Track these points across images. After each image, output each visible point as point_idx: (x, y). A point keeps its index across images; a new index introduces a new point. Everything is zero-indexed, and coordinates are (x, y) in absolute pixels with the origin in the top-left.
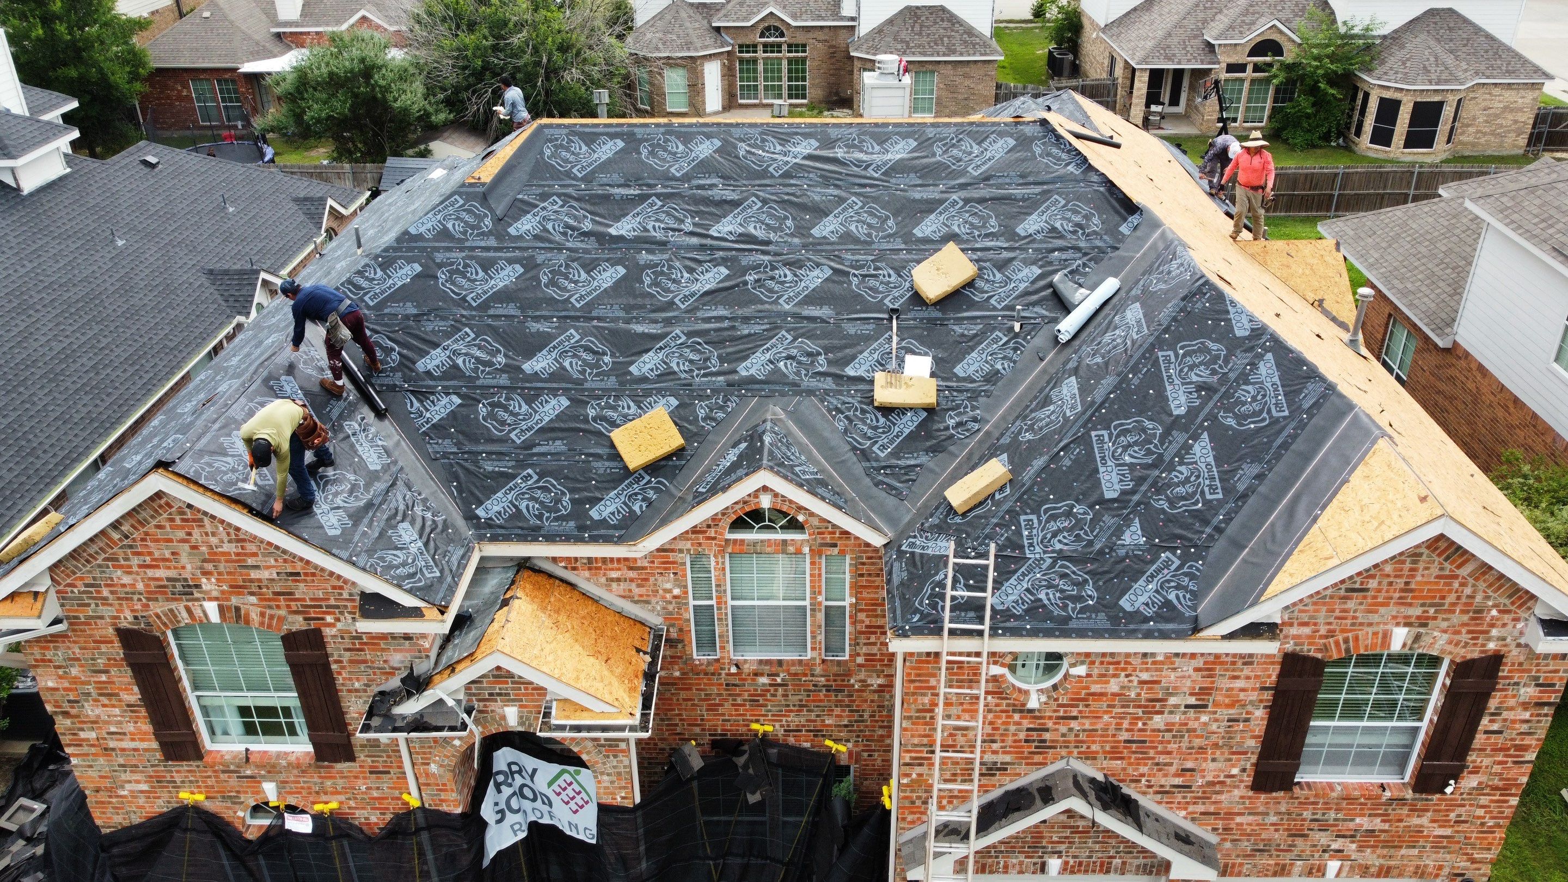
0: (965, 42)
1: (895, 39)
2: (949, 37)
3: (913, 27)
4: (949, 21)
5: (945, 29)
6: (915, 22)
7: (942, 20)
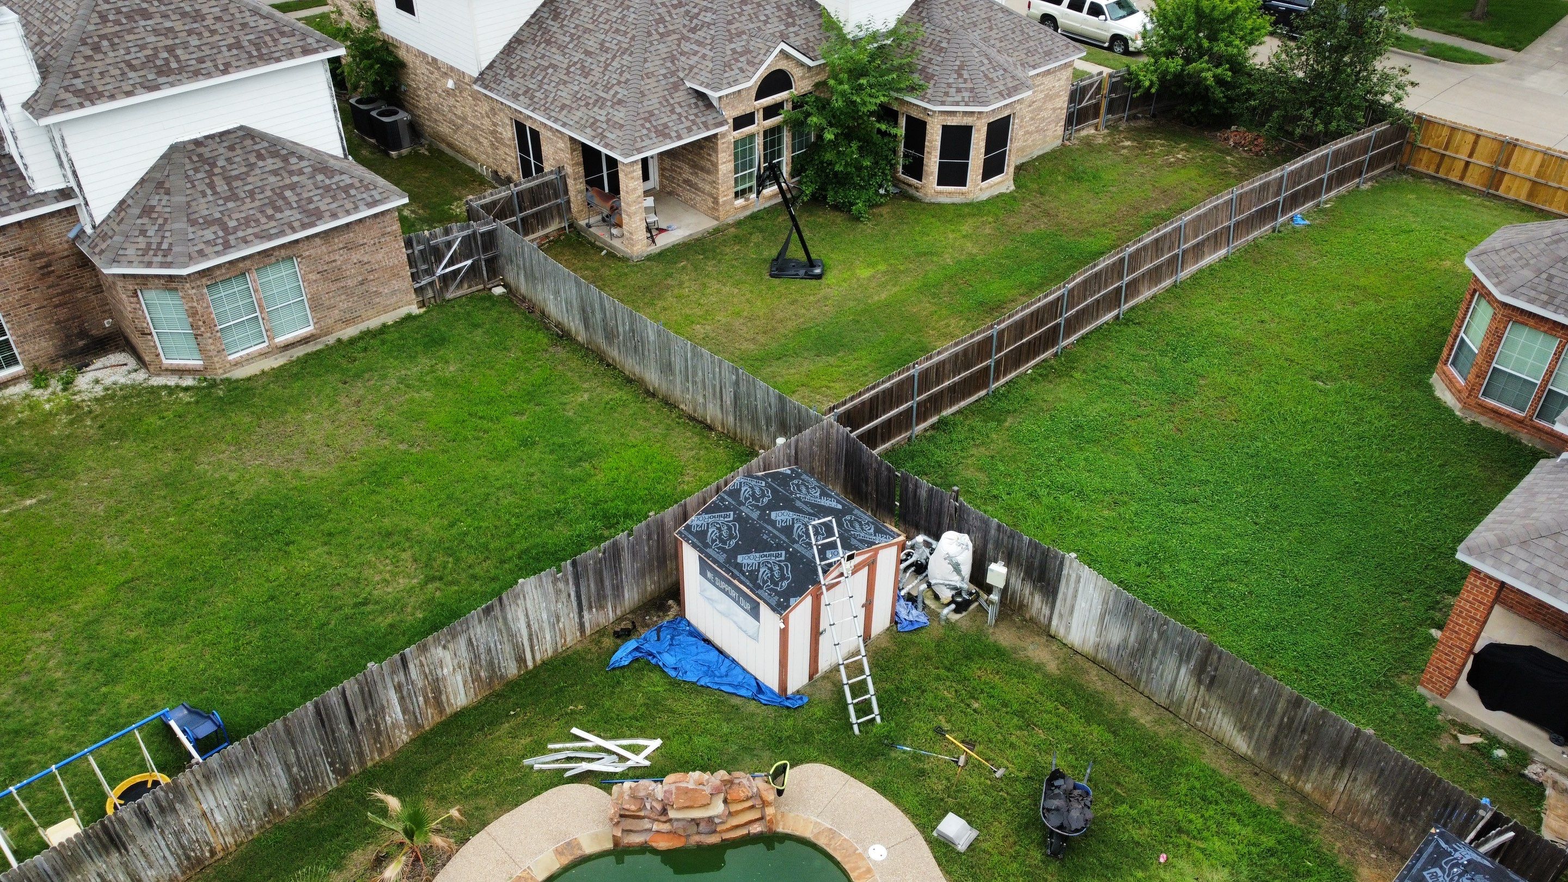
0: (327, 189)
1: (193, 223)
2: (292, 187)
3: (212, 186)
4: (275, 154)
5: (275, 173)
6: (210, 174)
7: (260, 157)
